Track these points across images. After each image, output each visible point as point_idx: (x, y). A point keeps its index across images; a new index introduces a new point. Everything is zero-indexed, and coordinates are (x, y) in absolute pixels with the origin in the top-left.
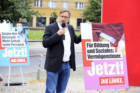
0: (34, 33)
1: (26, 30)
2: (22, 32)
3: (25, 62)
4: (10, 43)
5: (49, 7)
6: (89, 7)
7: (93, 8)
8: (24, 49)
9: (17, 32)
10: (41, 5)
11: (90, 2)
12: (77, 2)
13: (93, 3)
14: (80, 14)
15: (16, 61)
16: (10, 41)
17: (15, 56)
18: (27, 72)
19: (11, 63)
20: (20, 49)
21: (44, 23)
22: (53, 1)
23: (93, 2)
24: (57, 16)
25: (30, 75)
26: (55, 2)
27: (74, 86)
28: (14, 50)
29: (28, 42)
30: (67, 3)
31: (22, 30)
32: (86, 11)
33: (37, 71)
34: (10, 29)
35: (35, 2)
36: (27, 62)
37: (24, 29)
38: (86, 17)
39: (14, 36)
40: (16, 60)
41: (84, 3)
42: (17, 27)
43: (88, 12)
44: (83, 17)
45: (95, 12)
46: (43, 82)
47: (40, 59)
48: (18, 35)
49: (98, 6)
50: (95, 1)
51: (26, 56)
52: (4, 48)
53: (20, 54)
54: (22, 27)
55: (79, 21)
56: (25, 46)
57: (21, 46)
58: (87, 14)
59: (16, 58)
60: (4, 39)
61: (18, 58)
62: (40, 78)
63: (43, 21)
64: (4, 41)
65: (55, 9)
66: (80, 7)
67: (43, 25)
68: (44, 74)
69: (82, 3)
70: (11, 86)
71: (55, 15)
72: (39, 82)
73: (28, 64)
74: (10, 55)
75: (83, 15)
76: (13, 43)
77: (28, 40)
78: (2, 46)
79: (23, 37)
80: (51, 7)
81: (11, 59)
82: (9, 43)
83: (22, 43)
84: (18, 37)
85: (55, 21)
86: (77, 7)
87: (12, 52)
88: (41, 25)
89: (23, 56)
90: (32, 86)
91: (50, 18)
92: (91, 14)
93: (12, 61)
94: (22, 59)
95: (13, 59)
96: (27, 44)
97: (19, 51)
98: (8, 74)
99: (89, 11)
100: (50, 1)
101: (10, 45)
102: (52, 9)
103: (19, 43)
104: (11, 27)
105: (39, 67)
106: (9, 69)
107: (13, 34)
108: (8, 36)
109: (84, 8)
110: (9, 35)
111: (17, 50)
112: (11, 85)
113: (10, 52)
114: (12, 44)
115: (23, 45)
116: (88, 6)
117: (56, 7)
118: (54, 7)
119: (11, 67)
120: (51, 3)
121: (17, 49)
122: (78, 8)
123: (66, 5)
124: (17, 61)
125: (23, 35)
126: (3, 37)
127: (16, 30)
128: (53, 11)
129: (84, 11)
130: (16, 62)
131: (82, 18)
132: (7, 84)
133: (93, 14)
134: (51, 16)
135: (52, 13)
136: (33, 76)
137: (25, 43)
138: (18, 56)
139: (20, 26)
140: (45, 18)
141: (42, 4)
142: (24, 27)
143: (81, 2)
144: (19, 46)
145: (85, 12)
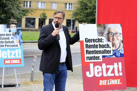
0: (25, 34)
1: (20, 31)
2: (16, 33)
3: (19, 63)
5: (38, 8)
6: (78, 8)
7: (82, 9)
8: (18, 50)
9: (11, 33)
10: (30, 6)
11: (79, 3)
12: (66, 3)
13: (82, 4)
14: (69, 15)
15: (10, 62)
16: (4, 42)
17: (9, 57)
18: (19, 74)
19: (5, 64)
20: (14, 50)
21: (33, 24)
22: (42, 2)
23: (82, 2)
24: (46, 17)
25: (23, 76)
26: (44, 2)
27: (69, 88)
28: (8, 51)
29: (22, 43)
30: (56, 4)
31: (16, 31)
32: (76, 12)
33: (31, 72)
34: (4, 30)
35: (25, 3)
36: (21, 63)
37: (18, 30)
38: (75, 17)
39: (7, 37)
40: (10, 61)
41: (74, 4)
42: (11, 28)
43: (77, 12)
44: (72, 17)
45: (84, 12)
46: (37, 84)
47: (34, 60)
48: (12, 36)
49: (87, 7)
50: (84, 2)
51: (20, 57)
53: (14, 56)
54: (16, 28)
55: (68, 21)
56: (19, 47)
57: (15, 47)
58: (76, 15)
59: (10, 60)
61: (12, 60)
62: (34, 79)
63: (32, 21)
65: (44, 10)
66: (69, 8)
67: (32, 26)
68: (37, 75)
69: (72, 4)
70: (5, 88)
71: (44, 16)
72: (33, 83)
73: (23, 65)
74: (4, 56)
75: (72, 16)
76: (7, 44)
77: (22, 41)
79: (17, 38)
80: (40, 7)
81: (5, 60)
82: (3, 44)
83: (16, 44)
84: (12, 38)
85: (44, 22)
86: (66, 7)
87: (6, 54)
88: (30, 25)
89: (17, 57)
90: (26, 87)
91: (39, 19)
92: (81, 15)
93: (7, 62)
94: (17, 61)
95: (7, 60)
96: (21, 45)
97: (13, 52)
98: (2, 75)
99: (79, 12)
100: (39, 2)
101: (4, 46)
102: (41, 10)
103: (13, 44)
104: (5, 28)
105: (33, 69)
106: (3, 70)
107: (7, 35)
109: (74, 9)
110: (3, 36)
111: (11, 52)
112: (5, 86)
113: (4, 53)
115: (17, 46)
116: (77, 6)
117: (45, 8)
118: (43, 7)
119: (5, 68)
120: (40, 3)
121: (11, 50)
122: (68, 9)
123: (55, 6)
124: (11, 63)
125: (17, 36)
127: (10, 31)
128: (43, 12)
129: (73, 11)
130: (10, 64)
131: (72, 19)
132: (2, 86)
133: (83, 14)
134: (41, 16)
135: (41, 14)
136: (26, 78)
137: (19, 44)
138: (12, 57)
139: (14, 27)
140: (34, 19)
141: (31, 4)
142: (18, 28)
143: (70, 3)
144: (13, 47)
145: (74, 13)
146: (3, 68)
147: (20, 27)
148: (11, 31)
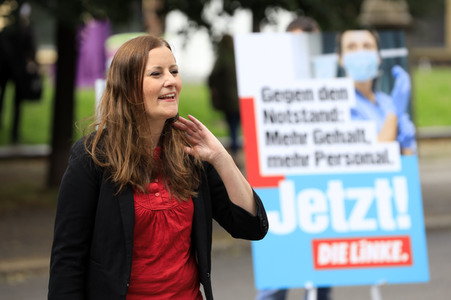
1: (398, 70)
2: (374, 82)
3: (400, 263)
4: (309, 149)
8: (391, 185)
9: (348, 83)
15: (348, 256)
16: (310, 139)
17: (341, 226)
19: (318, 266)
20: (367, 181)
28: (335, 187)
34: (306, 68)
37: (387, 66)
39: (327, 106)
40: (349, 250)
48: (352, 101)
52: (274, 181)
53: (367, 217)
54: (374, 52)
56: (396, 167)
59: (349, 241)
60: (272, 128)
61: (357, 240)
64: (272, 137)
73: (419, 272)
74: (314, 221)
76: (327, 149)
78: (265, 170)
79: (381, 114)
81: (316, 244)
82: (302, 150)
83: (375, 147)
87: (321, 206)
89: (388, 224)
93: (327, 254)
94: (384, 246)
95: (330, 242)
96: (408, 151)
97: (363, 196)
101: (312, 161)
103: (362, 148)
104: (312, 53)
107: (327, 94)
108: (296, 106)
110: (304, 105)
111: (353, 193)
113: (312, 201)
114: (318, 157)
115: (382, 158)
121: (349, 181)
124: (354, 259)
126: (270, 117)
127: (341, 73)
130: (349, 265)
137: (393, 149)
138: (359, 223)
139: (366, 46)
142: (385, 53)
146: (306, 292)
147: (397, 45)
148: (350, 71)
